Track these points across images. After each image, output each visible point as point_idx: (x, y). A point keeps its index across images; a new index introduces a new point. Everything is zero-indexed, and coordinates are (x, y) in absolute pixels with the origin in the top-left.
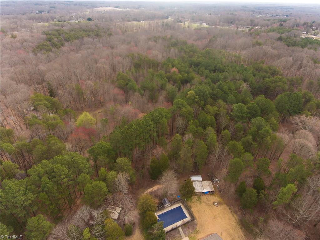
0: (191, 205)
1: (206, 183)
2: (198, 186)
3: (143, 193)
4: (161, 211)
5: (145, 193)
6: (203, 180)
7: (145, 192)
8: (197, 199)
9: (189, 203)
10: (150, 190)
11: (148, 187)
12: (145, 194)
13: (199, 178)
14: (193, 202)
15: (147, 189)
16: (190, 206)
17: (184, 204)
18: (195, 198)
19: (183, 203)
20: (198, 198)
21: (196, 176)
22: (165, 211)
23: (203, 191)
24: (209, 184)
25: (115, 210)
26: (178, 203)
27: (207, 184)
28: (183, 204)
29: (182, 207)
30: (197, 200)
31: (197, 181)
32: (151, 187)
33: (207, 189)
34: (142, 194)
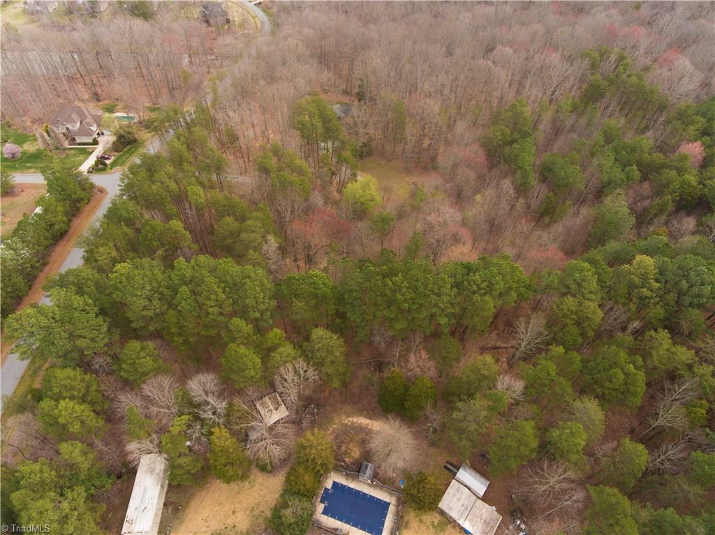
0: (411, 522)
1: (484, 511)
2: (461, 501)
3: (347, 417)
4: (347, 479)
5: (351, 419)
6: (485, 498)
7: (353, 417)
8: (436, 524)
9: (411, 516)
10: (363, 421)
11: (365, 413)
12: (349, 421)
13: (480, 486)
14: (421, 521)
15: (360, 416)
16: (407, 523)
17: (400, 507)
18: (431, 518)
19: (400, 502)
20: (440, 524)
21: (478, 475)
22: (352, 485)
23: (461, 522)
24: (491, 519)
25: (276, 409)
26: (391, 494)
27: (484, 517)
28: (397, 506)
29: (392, 509)
30: (433, 525)
31: (469, 489)
32: (370, 418)
33: (473, 526)
34: (344, 417)
